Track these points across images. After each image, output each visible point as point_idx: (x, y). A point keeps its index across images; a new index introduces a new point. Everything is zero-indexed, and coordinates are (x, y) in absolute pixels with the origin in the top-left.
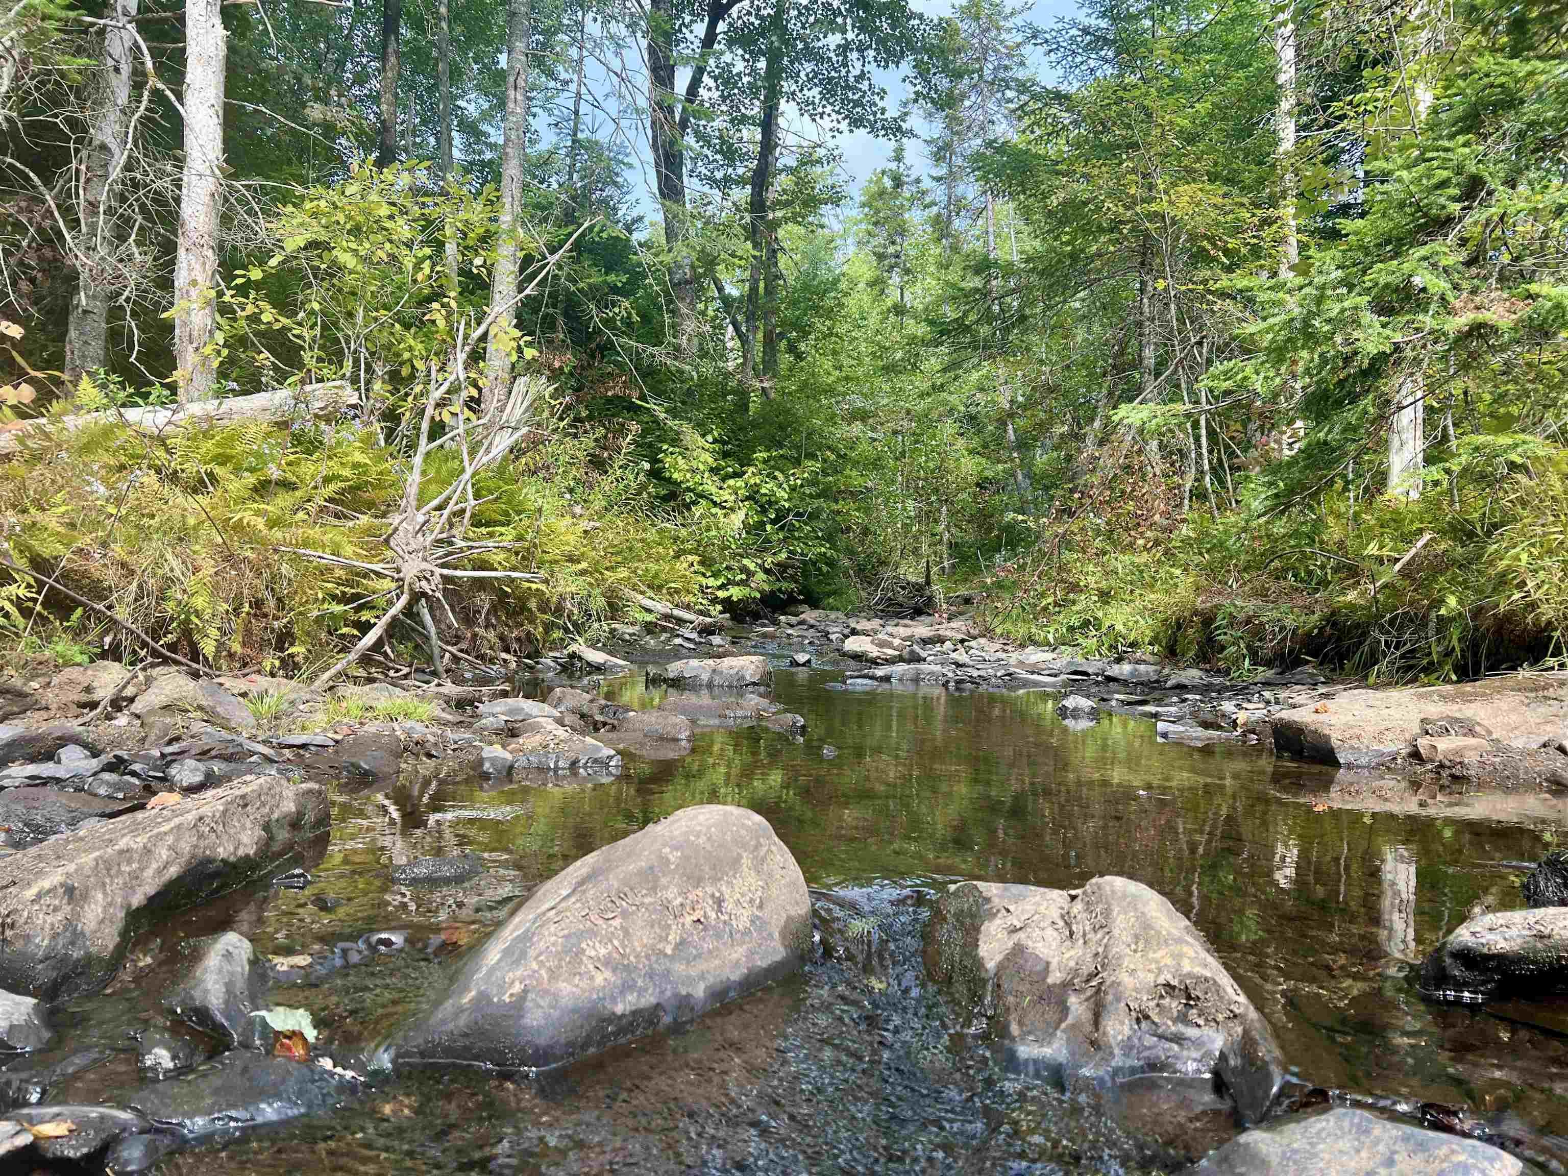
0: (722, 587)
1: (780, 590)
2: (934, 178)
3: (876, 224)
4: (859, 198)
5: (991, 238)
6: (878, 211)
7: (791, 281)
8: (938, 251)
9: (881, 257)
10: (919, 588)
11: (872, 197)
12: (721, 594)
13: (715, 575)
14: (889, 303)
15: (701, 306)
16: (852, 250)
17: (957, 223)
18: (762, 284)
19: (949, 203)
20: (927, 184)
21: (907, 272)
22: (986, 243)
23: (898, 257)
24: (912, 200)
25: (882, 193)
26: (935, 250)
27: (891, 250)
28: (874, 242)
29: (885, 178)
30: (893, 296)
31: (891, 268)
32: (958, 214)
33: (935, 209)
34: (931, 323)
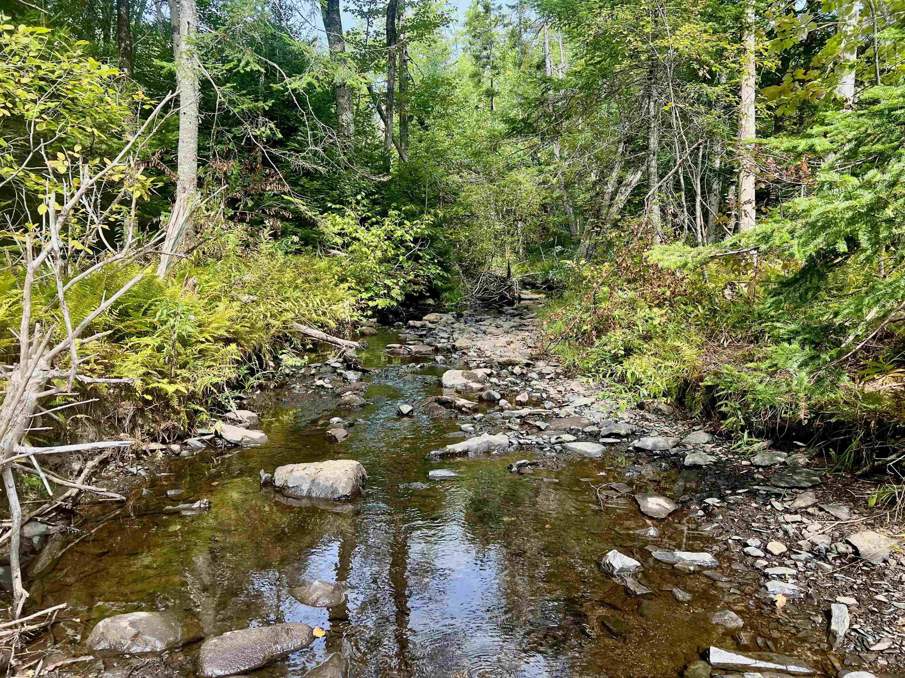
0: (371, 299)
1: (414, 291)
2: (509, 7)
3: (474, 37)
4: (463, 19)
5: (547, 47)
6: (475, 29)
7: (417, 83)
8: (514, 54)
9: (478, 58)
10: (504, 280)
11: (471, 19)
12: (371, 304)
13: (367, 290)
14: (484, 88)
15: (356, 101)
16: (461, 53)
17: (524, 36)
18: (397, 84)
19: (520, 24)
20: (505, 11)
21: (494, 68)
22: (544, 50)
23: (489, 58)
24: (496, 21)
25: (477, 16)
26: (513, 53)
27: (485, 53)
28: (474, 48)
29: (479, 6)
30: (486, 85)
31: (484, 66)
32: (526, 31)
33: (511, 27)
34: (506, 122)
